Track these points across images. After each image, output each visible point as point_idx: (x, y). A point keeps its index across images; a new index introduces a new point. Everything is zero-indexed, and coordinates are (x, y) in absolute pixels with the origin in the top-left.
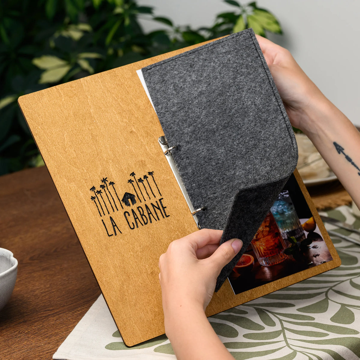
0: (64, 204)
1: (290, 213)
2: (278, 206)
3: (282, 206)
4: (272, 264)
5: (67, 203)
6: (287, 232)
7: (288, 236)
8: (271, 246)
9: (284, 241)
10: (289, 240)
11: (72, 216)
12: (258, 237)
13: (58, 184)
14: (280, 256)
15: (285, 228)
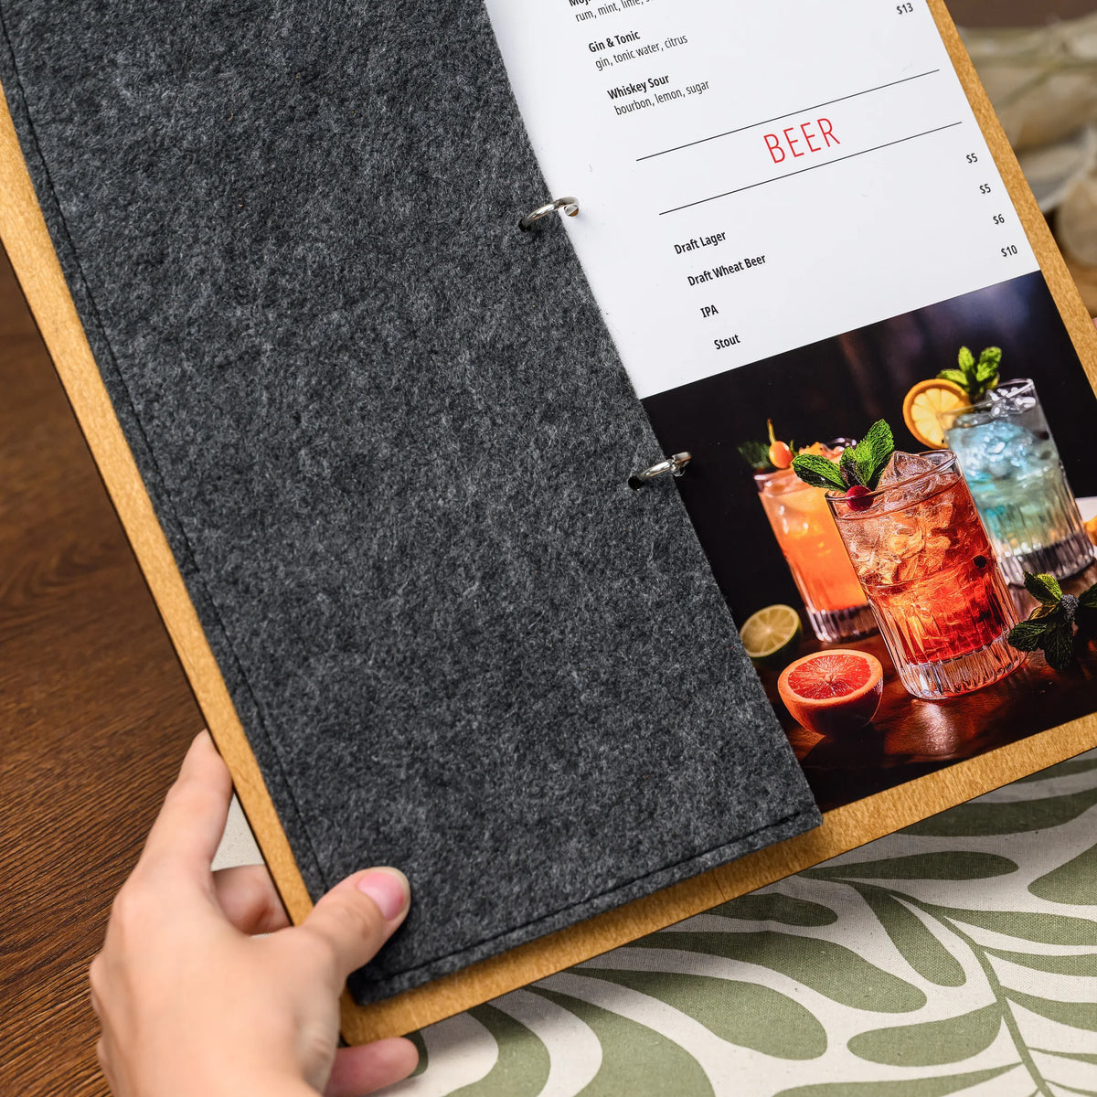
0: (94, 449)
1: (1038, 473)
2: (991, 444)
3: (1006, 443)
4: (957, 689)
5: (107, 447)
6: (1027, 557)
7: (1026, 573)
8: (956, 615)
9: (1012, 592)
10: (1034, 587)
11: (128, 504)
12: (903, 576)
13: (70, 369)
14: (991, 657)
15: (1016, 535)
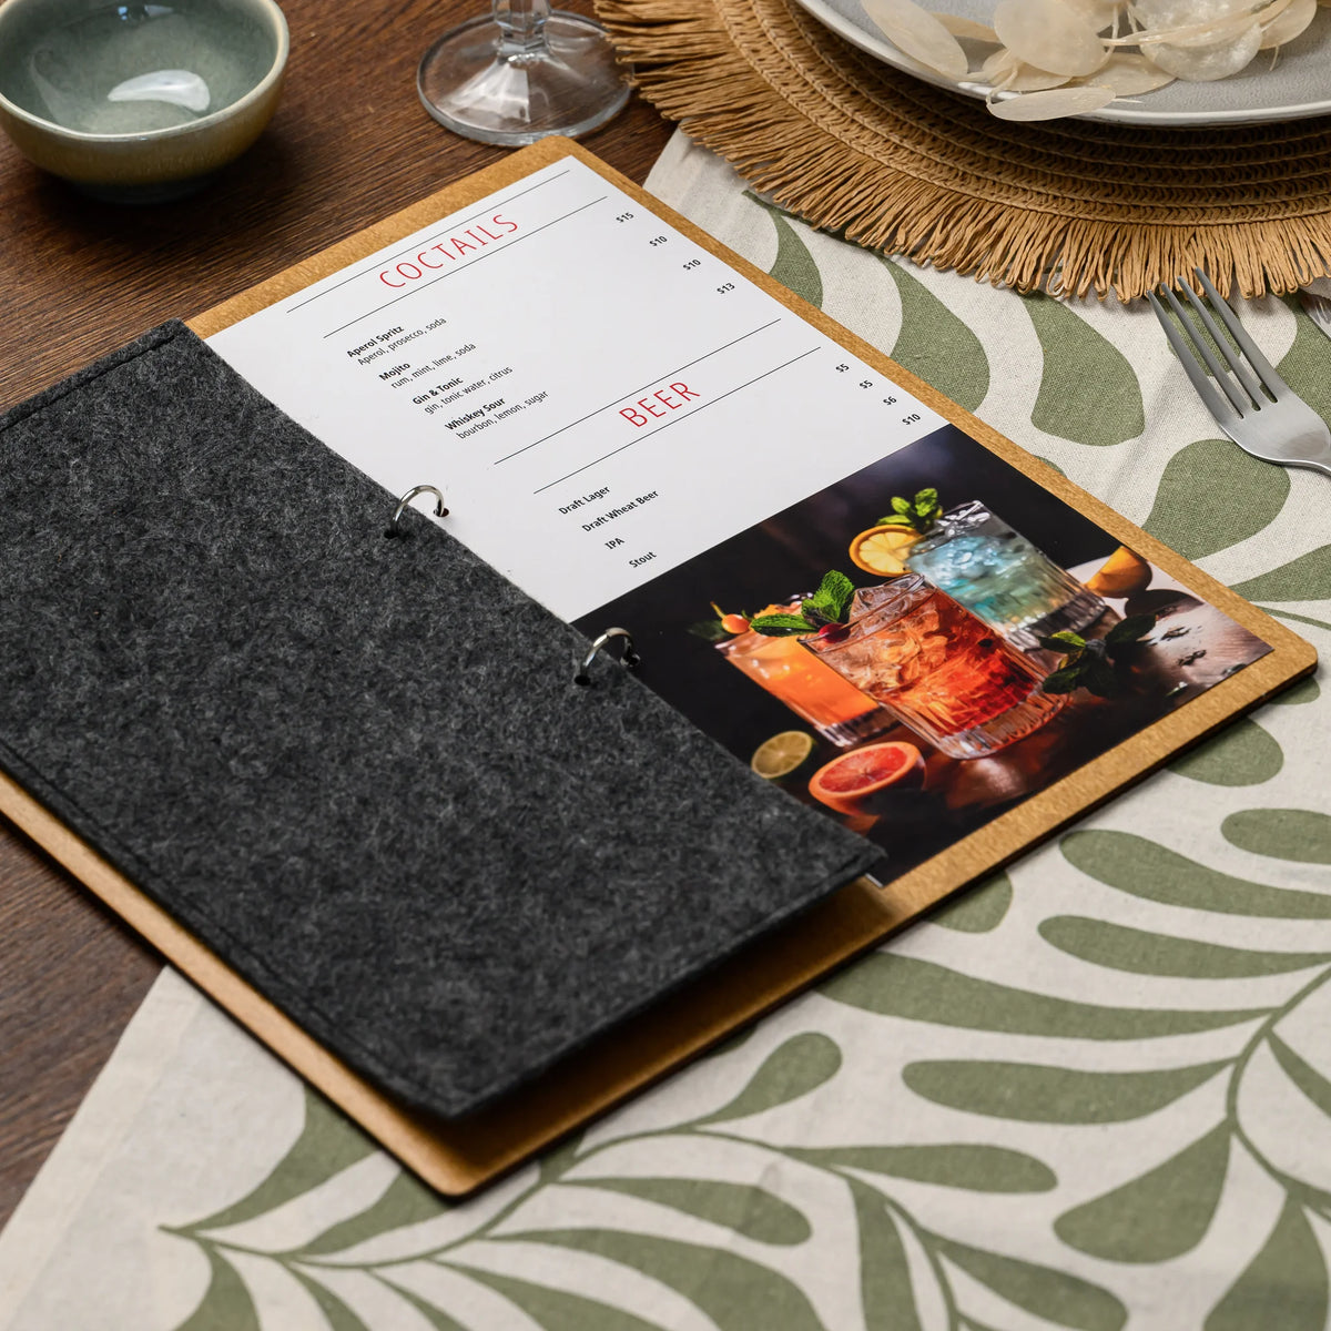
1: (1017, 563)
2: (956, 557)
3: (973, 552)
4: (1005, 741)
6: (1033, 627)
8: (979, 689)
9: (1030, 655)
10: (1050, 645)
12: (908, 676)
14: (1030, 708)
15: (1015, 614)
